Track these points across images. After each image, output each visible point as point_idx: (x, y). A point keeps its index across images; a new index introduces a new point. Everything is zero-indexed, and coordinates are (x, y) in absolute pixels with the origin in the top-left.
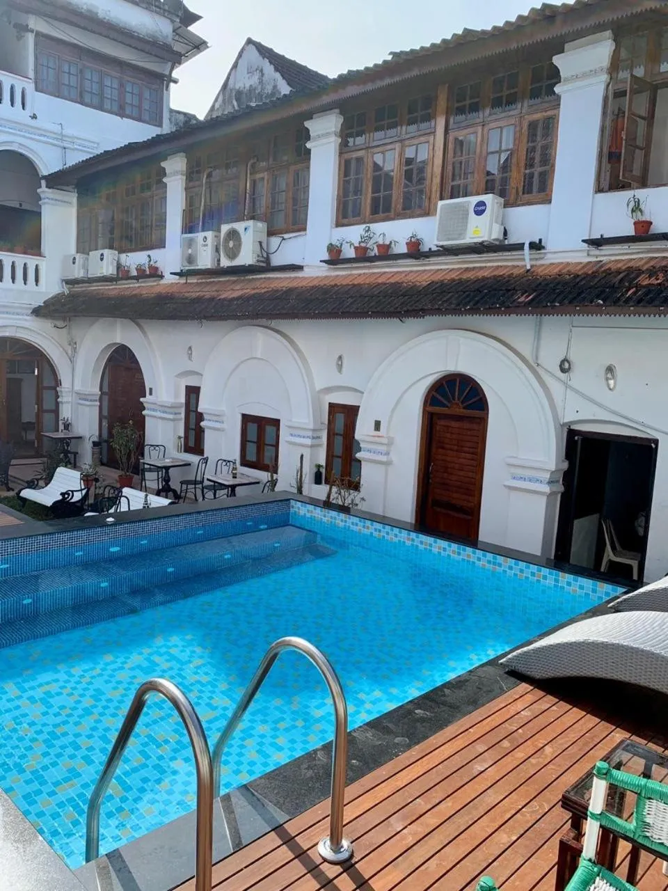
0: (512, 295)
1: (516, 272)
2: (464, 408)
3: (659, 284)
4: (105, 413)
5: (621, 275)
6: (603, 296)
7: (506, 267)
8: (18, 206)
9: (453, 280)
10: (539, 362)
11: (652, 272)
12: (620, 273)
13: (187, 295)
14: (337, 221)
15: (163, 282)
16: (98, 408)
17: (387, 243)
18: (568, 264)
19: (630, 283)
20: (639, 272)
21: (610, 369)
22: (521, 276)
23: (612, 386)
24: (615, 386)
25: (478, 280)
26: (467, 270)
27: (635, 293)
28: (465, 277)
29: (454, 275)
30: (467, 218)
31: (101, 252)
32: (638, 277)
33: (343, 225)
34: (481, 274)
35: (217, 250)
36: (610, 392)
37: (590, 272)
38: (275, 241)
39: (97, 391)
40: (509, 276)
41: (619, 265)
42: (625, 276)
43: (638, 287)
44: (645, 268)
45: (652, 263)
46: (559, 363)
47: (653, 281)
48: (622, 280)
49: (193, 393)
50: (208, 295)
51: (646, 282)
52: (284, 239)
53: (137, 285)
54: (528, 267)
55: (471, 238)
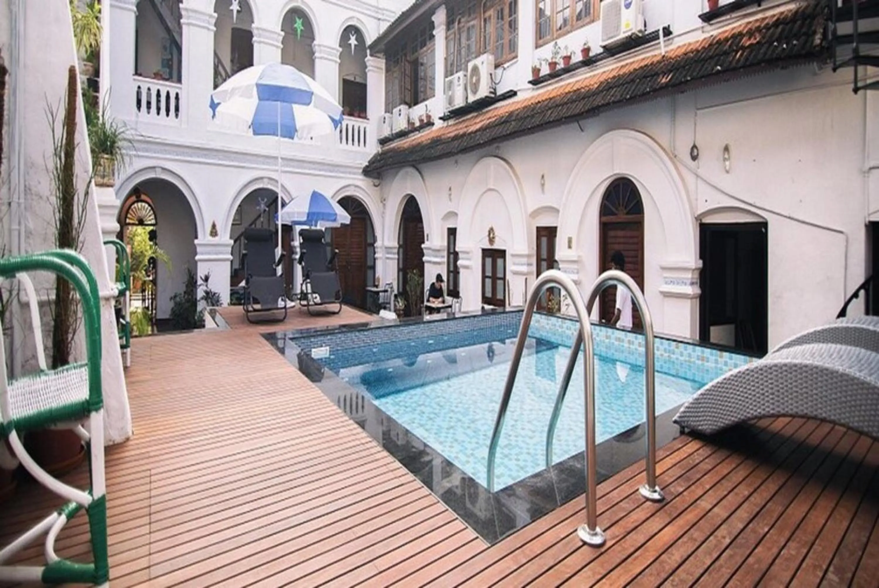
0: (656, 80)
1: (655, 60)
2: (627, 213)
3: (758, 43)
4: (401, 266)
5: (730, 42)
6: (720, 63)
7: (648, 58)
8: (353, 79)
9: (614, 77)
10: (676, 153)
11: (751, 33)
12: (728, 41)
13: (449, 135)
14: (536, 43)
15: (434, 128)
16: (396, 261)
17: (569, 54)
18: (690, 44)
19: (737, 46)
20: (741, 35)
21: (726, 149)
22: (659, 62)
23: (727, 168)
24: (730, 167)
25: (631, 73)
26: (622, 67)
27: (741, 55)
28: (621, 73)
29: (614, 73)
30: (620, 14)
31: (398, 108)
32: (741, 40)
33: (541, 46)
34: (632, 68)
35: (466, 89)
36: (727, 175)
37: (707, 46)
38: (499, 71)
39: (396, 245)
40: (652, 64)
41: (726, 34)
42: (732, 43)
43: (743, 48)
44: (745, 32)
45: (749, 26)
46: (689, 151)
47: (753, 41)
48: (730, 46)
49: (452, 232)
50: (461, 132)
51: (748, 43)
52: (504, 69)
53: (419, 135)
54: (663, 54)
55: (624, 32)
